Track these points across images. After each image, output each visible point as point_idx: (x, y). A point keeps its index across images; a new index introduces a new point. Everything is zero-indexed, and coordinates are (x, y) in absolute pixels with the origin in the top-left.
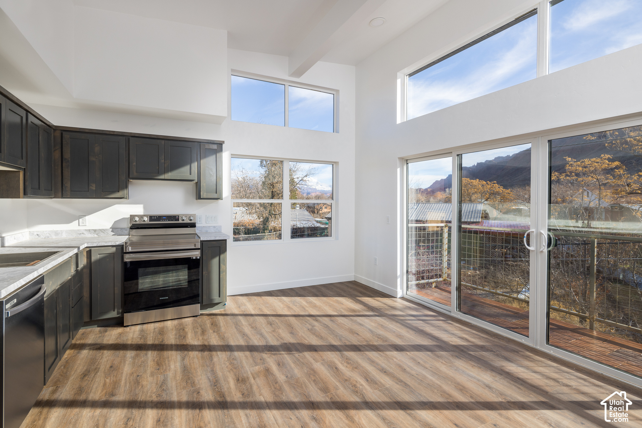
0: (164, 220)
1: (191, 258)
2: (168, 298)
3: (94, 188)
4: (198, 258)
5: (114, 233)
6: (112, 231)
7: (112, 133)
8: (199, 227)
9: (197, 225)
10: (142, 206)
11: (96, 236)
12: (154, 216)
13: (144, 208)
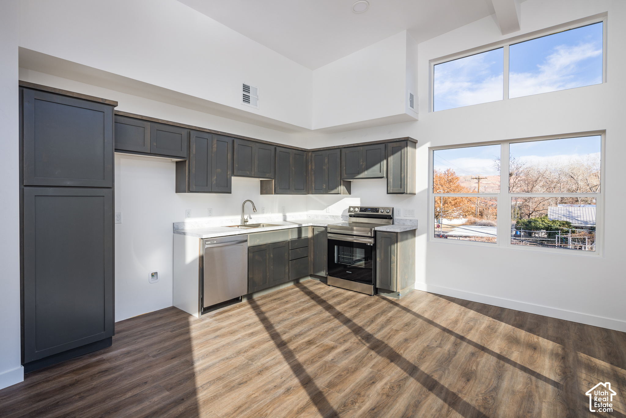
0: (369, 211)
1: (366, 244)
2: (351, 273)
3: (325, 187)
4: (372, 245)
5: (342, 219)
6: (342, 217)
7: (333, 148)
8: (398, 219)
9: (396, 217)
10: (359, 199)
11: (333, 220)
12: (363, 208)
13: (361, 201)
